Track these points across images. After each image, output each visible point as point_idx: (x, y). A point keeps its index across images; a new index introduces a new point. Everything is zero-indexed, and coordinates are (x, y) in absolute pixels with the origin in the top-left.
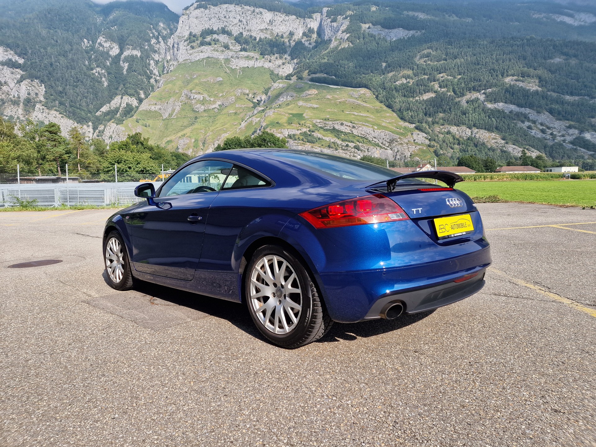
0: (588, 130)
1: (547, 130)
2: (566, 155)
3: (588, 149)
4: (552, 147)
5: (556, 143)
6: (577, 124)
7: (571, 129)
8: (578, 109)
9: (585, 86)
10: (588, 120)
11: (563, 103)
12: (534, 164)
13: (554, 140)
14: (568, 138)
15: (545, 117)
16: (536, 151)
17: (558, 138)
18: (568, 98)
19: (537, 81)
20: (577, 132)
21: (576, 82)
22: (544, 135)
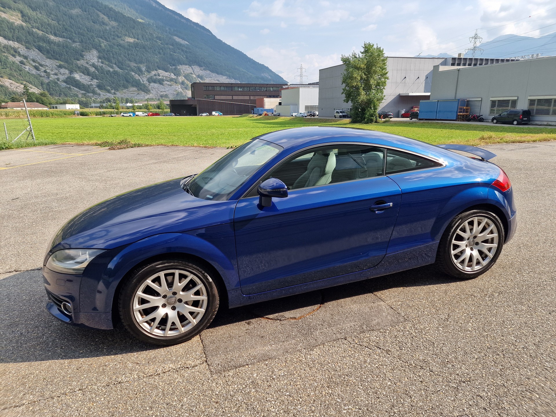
0: (76, 71)
1: (40, 67)
2: (62, 93)
3: (79, 88)
4: (48, 84)
5: (51, 81)
6: (66, 65)
7: (62, 68)
8: (64, 50)
9: (66, 29)
10: (75, 62)
11: (49, 42)
12: (40, 101)
13: (48, 78)
14: (62, 78)
15: (34, 54)
16: (34, 87)
17: (52, 76)
18: (52, 37)
19: (20, 15)
20: (67, 72)
21: (57, 24)
22: (39, 72)
